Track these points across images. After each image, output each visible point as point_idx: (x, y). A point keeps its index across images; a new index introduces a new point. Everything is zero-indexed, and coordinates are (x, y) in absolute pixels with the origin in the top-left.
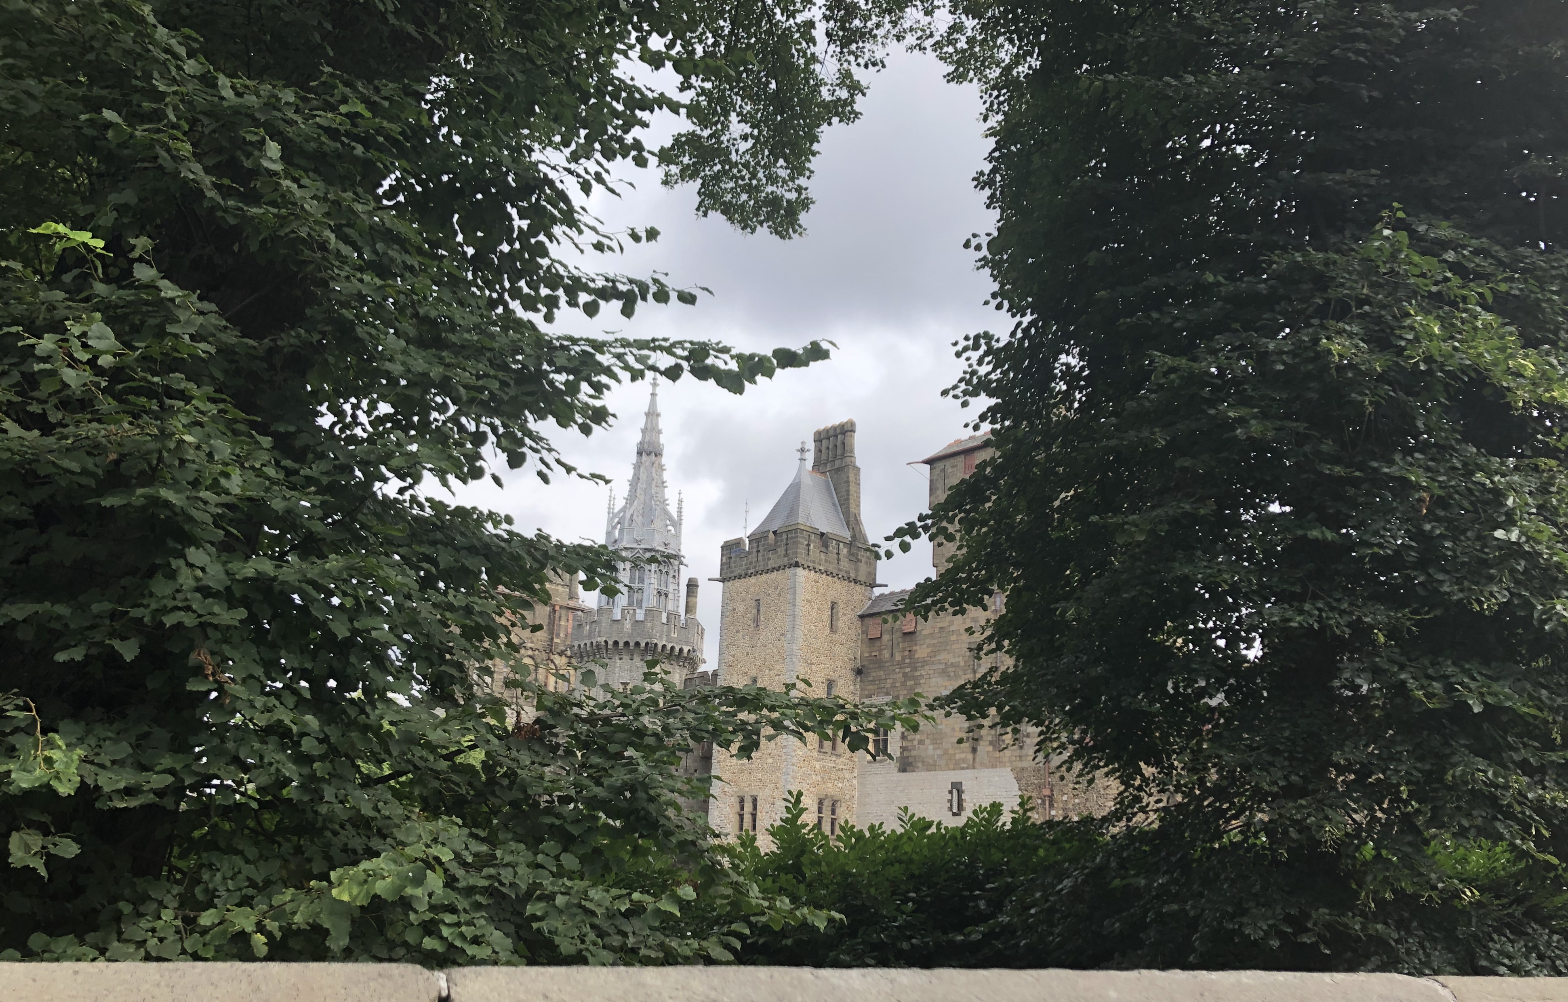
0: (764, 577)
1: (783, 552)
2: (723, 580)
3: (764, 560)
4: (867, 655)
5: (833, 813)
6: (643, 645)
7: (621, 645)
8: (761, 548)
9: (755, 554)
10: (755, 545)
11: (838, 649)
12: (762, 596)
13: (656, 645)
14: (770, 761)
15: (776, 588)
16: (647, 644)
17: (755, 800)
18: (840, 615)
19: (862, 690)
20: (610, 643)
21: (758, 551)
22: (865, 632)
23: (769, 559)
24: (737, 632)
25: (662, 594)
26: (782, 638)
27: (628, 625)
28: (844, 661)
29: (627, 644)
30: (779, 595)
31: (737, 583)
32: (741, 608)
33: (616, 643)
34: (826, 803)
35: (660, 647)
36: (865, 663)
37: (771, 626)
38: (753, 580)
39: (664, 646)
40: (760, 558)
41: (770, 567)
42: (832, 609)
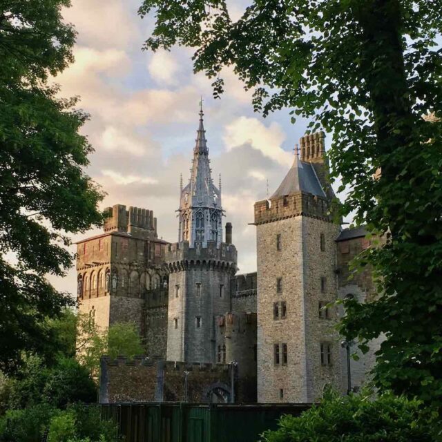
0: (282, 221)
1: (293, 207)
2: (256, 224)
3: (281, 212)
4: (341, 262)
5: (329, 351)
6: (207, 262)
7: (195, 263)
8: (279, 206)
9: (275, 209)
10: (275, 204)
11: (325, 260)
12: (282, 232)
13: (215, 261)
14: (293, 324)
15: (290, 228)
16: (210, 261)
17: (285, 346)
18: (326, 241)
19: (339, 282)
20: (189, 261)
21: (277, 207)
22: (339, 250)
23: (285, 211)
24: (268, 253)
25: (214, 233)
26: (296, 255)
27: (198, 251)
28: (329, 267)
29: (198, 262)
30: (292, 231)
31: (265, 226)
32: (269, 240)
33: (192, 262)
34: (324, 346)
35: (217, 262)
36: (341, 267)
37: (288, 249)
38: (275, 223)
39: (219, 262)
40: (279, 211)
41: (285, 216)
42: (321, 238)
